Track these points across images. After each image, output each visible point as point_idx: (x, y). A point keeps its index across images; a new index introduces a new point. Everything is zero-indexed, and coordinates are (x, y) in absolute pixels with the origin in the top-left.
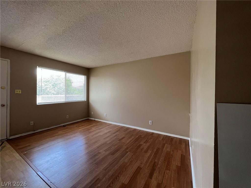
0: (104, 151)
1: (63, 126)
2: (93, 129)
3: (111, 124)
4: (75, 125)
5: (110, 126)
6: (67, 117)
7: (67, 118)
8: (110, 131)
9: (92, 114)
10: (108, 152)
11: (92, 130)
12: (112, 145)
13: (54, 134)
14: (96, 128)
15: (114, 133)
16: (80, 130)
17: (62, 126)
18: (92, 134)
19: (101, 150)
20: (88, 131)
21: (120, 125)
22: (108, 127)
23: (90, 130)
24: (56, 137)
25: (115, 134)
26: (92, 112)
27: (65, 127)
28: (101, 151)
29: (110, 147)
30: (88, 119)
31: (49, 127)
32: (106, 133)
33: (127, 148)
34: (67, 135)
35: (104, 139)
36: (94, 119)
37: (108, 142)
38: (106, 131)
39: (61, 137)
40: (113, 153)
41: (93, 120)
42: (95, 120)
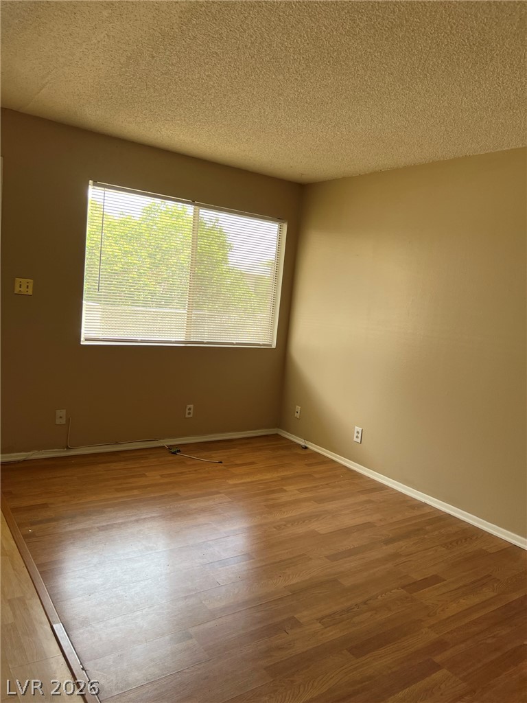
0: (320, 620)
1: (170, 447)
2: (292, 492)
3: (382, 488)
4: (217, 456)
5: (375, 496)
6: (187, 411)
7: (187, 416)
8: (369, 525)
9: (297, 415)
10: (334, 634)
11: (284, 498)
12: (365, 603)
13: (133, 477)
14: (306, 490)
15: (388, 541)
16: (231, 482)
17: (163, 447)
18: (278, 517)
19: (305, 613)
20: (266, 500)
21: (425, 505)
22: (363, 498)
23: (273, 492)
24: (136, 492)
25: (390, 549)
26: (298, 408)
27: (174, 453)
28: (304, 615)
29: (349, 610)
30: (277, 437)
31: (117, 444)
32: (346, 532)
33: (440, 645)
34: (177, 495)
35: (334, 558)
36: (301, 442)
37: (347, 582)
38: (348, 521)
39: (154, 498)
40: (361, 647)
41: (299, 445)
42: (306, 448)
